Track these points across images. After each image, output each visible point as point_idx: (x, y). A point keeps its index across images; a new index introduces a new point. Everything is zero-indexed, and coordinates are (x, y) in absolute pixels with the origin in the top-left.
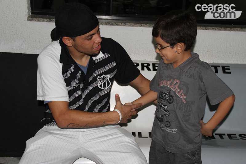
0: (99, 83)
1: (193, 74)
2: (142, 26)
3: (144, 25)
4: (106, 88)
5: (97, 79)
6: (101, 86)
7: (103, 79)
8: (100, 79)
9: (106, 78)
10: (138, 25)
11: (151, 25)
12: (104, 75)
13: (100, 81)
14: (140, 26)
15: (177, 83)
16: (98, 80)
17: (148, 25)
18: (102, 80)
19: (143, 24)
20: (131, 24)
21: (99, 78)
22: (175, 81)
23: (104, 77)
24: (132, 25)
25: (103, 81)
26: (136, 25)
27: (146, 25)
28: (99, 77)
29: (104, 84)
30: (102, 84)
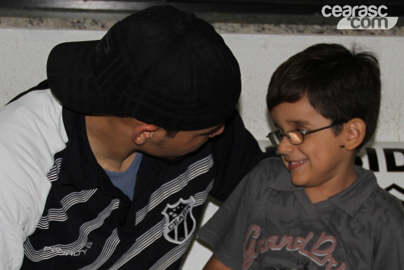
0: (168, 224)
1: (369, 223)
2: (263, 29)
3: (272, 27)
4: (184, 238)
5: (164, 213)
6: (171, 234)
7: (178, 211)
8: (171, 213)
9: (185, 209)
10: (252, 27)
11: (294, 26)
12: (182, 200)
13: (171, 218)
14: (259, 31)
15: (329, 244)
16: (167, 216)
17: (283, 26)
18: (175, 215)
19: (266, 26)
20: (230, 25)
21: (169, 210)
22: (321, 239)
23: (181, 205)
24: (231, 29)
25: (178, 218)
26: (246, 29)
27: (276, 29)
28: (169, 206)
29: (181, 227)
30: (176, 227)
